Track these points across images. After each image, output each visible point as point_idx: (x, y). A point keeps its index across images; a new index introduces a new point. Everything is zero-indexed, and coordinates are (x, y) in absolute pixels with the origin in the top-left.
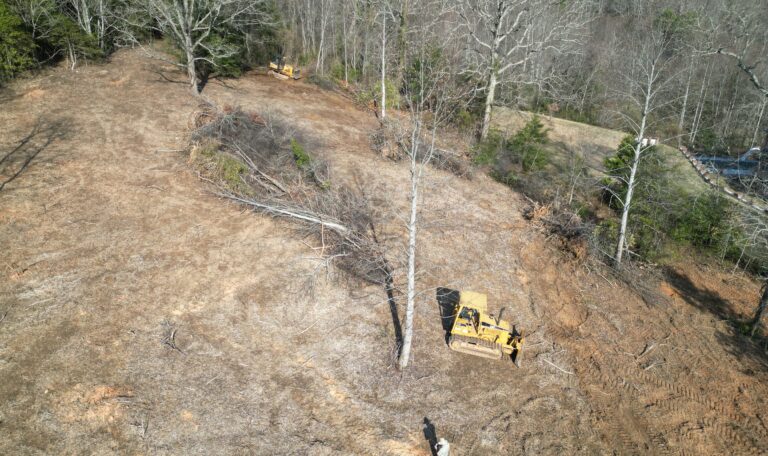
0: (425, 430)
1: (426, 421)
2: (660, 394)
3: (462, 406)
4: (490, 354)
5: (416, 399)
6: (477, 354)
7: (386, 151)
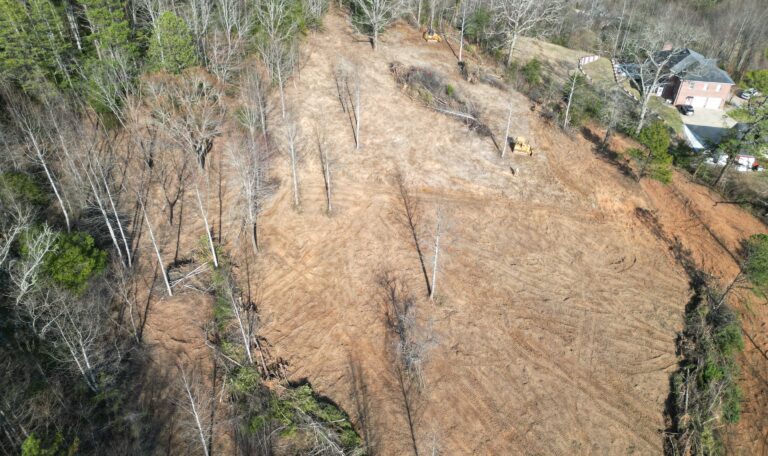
4: (524, 154)
5: (507, 164)
6: (521, 154)
7: (469, 79)
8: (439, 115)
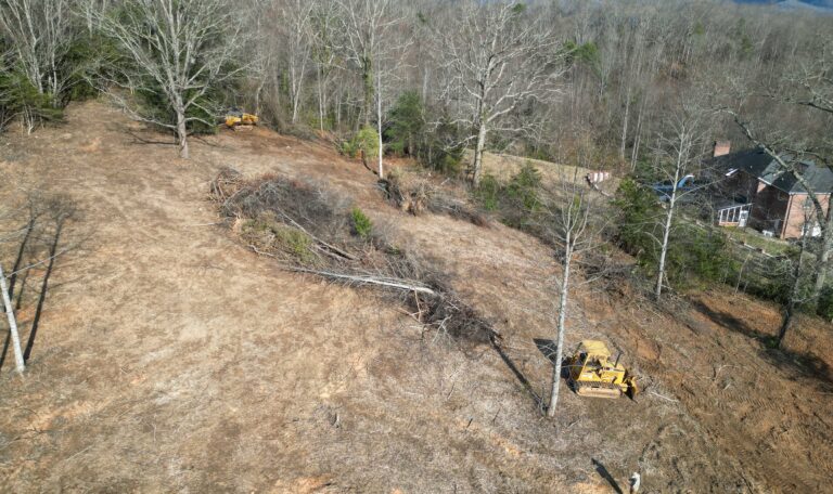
0: (597, 470)
1: (594, 462)
2: (745, 408)
3: (614, 444)
4: (611, 395)
5: (577, 444)
6: (600, 396)
7: (406, 206)
8: (333, 289)
